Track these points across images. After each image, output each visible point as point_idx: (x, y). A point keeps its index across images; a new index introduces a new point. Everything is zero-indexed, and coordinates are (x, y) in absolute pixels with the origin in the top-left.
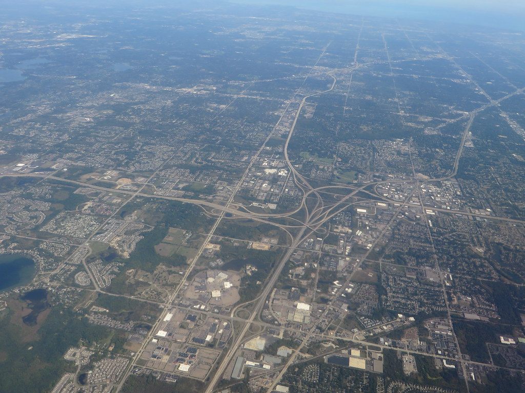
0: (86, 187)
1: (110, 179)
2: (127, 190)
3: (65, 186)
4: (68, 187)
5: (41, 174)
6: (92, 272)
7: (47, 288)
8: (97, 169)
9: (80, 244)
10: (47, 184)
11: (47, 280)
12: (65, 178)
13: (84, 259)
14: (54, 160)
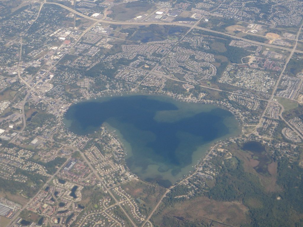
0: (239, 40)
1: (256, 33)
2: (282, 46)
3: (218, 38)
4: (220, 38)
5: (184, 23)
6: (296, 129)
7: (261, 141)
8: (237, 21)
9: (268, 99)
10: (197, 34)
11: (256, 133)
12: (211, 29)
13: (280, 115)
14: (189, 9)
